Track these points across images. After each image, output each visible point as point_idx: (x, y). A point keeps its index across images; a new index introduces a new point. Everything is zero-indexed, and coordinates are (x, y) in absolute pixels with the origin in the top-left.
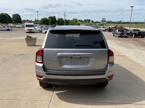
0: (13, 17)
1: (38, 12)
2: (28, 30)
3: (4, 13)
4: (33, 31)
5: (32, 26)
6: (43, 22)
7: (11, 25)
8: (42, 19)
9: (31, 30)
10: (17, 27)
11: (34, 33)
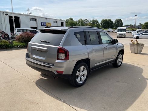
0: (115, 22)
1: (137, 15)
2: (119, 35)
3: (108, 19)
4: (124, 36)
5: (124, 30)
6: (146, 27)
7: (110, 30)
8: (145, 24)
9: (123, 34)
10: (115, 32)
11: (125, 37)
